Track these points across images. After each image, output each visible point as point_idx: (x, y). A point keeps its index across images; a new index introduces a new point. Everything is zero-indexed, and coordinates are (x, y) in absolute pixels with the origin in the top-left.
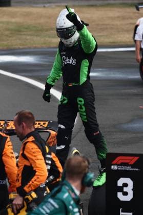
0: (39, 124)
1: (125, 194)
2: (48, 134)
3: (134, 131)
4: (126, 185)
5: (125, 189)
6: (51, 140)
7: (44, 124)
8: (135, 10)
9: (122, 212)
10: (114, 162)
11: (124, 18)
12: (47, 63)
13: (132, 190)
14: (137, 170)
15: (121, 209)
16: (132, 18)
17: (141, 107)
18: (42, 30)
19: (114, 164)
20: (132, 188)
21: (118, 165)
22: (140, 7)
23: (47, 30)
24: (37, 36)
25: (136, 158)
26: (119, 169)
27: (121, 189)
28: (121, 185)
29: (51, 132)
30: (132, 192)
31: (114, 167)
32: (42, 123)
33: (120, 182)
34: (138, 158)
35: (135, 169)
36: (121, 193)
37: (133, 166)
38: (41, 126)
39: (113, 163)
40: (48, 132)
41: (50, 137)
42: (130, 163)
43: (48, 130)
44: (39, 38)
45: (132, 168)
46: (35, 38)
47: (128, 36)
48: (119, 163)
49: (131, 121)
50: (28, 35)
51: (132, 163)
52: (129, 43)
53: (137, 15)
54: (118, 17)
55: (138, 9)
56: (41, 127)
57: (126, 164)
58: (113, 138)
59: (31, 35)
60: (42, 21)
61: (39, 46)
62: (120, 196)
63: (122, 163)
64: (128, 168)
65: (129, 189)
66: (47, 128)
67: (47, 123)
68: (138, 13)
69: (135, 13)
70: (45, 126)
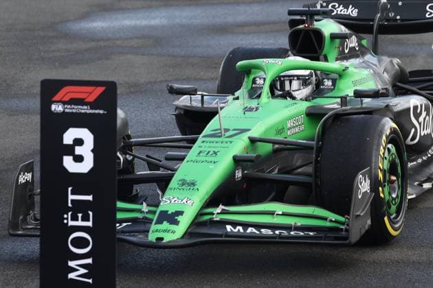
1: (79, 159)
4: (79, 142)
5: (78, 150)
9: (72, 194)
10: (56, 98)
13: (92, 151)
14: (101, 112)
15: (70, 189)
19: (57, 102)
20: (92, 147)
21: (64, 103)
25: (100, 90)
26: (67, 110)
27: (70, 150)
28: (71, 143)
30: (92, 155)
31: (57, 108)
33: (69, 136)
34: (104, 88)
35: (97, 111)
36: (71, 158)
37: (93, 105)
39: (54, 99)
42: (88, 100)
45: (91, 108)
48: (67, 99)
51: (91, 99)
62: (68, 162)
63: (71, 99)
64: (85, 109)
65: (86, 150)
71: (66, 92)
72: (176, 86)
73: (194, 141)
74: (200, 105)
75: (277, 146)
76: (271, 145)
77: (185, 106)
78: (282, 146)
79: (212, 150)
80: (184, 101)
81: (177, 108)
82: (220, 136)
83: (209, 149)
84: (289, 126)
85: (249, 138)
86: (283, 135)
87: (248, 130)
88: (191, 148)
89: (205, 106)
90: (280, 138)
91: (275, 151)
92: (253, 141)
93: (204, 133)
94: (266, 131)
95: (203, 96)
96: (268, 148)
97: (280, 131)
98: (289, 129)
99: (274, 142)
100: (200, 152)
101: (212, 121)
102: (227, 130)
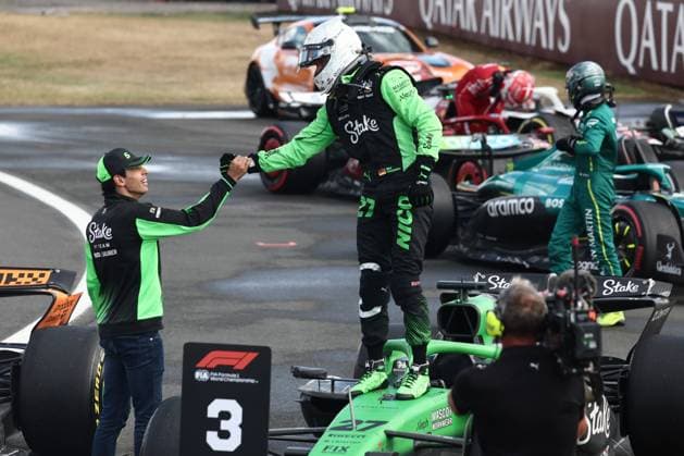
0: (30, 276)
1: (225, 435)
2: (50, 299)
3: (243, 298)
4: (225, 415)
5: (224, 425)
6: (57, 313)
7: (42, 275)
8: (248, 27)
10: (202, 364)
11: (224, 45)
12: (49, 141)
13: (241, 426)
14: (252, 381)
16: (242, 46)
17: (261, 244)
18: (36, 67)
19: (202, 369)
20: (240, 421)
21: (210, 370)
22: (261, 20)
23: (49, 67)
24: (26, 78)
25: (252, 356)
26: (212, 379)
27: (214, 424)
28: (216, 416)
29: (58, 294)
30: (240, 430)
31: (202, 376)
32: (36, 274)
33: (214, 409)
34: (255, 355)
35: (247, 381)
36: (216, 433)
37: (243, 374)
38: (35, 280)
39: (199, 365)
40: (49, 294)
41: (55, 306)
42: (237, 367)
43: (50, 290)
44: (30, 84)
45: (241, 377)
46: (21, 84)
47: (232, 85)
48: (213, 365)
49: (237, 275)
50: (6, 76)
51: (241, 366)
52: (235, 102)
53: (254, 39)
54: (211, 42)
55: (256, 25)
56: (34, 283)
57: (229, 369)
58: (197, 311)
59: (12, 76)
60: (39, 45)
61: (30, 102)
62: (212, 439)
63: (218, 366)
64: (234, 378)
65: (233, 425)
66: (47, 286)
67: (48, 274)
68: (256, 35)
69: (248, 34)
70: (44, 280)
71: (212, 358)
72: (302, 368)
73: (319, 434)
74: (329, 391)
75: (418, 442)
76: (412, 441)
77: (313, 392)
78: (425, 443)
79: (340, 445)
80: (311, 386)
81: (303, 394)
82: (351, 429)
83: (336, 445)
84: (434, 419)
85: (385, 432)
86: (427, 429)
87: (385, 423)
88: (315, 442)
89: (336, 392)
90: (422, 432)
91: (417, 449)
92: (390, 435)
93: (332, 425)
94: (406, 424)
95: (333, 381)
96: (408, 444)
97: (422, 425)
98: (434, 422)
99: (415, 438)
100: (327, 448)
101: (342, 411)
102: (359, 422)
